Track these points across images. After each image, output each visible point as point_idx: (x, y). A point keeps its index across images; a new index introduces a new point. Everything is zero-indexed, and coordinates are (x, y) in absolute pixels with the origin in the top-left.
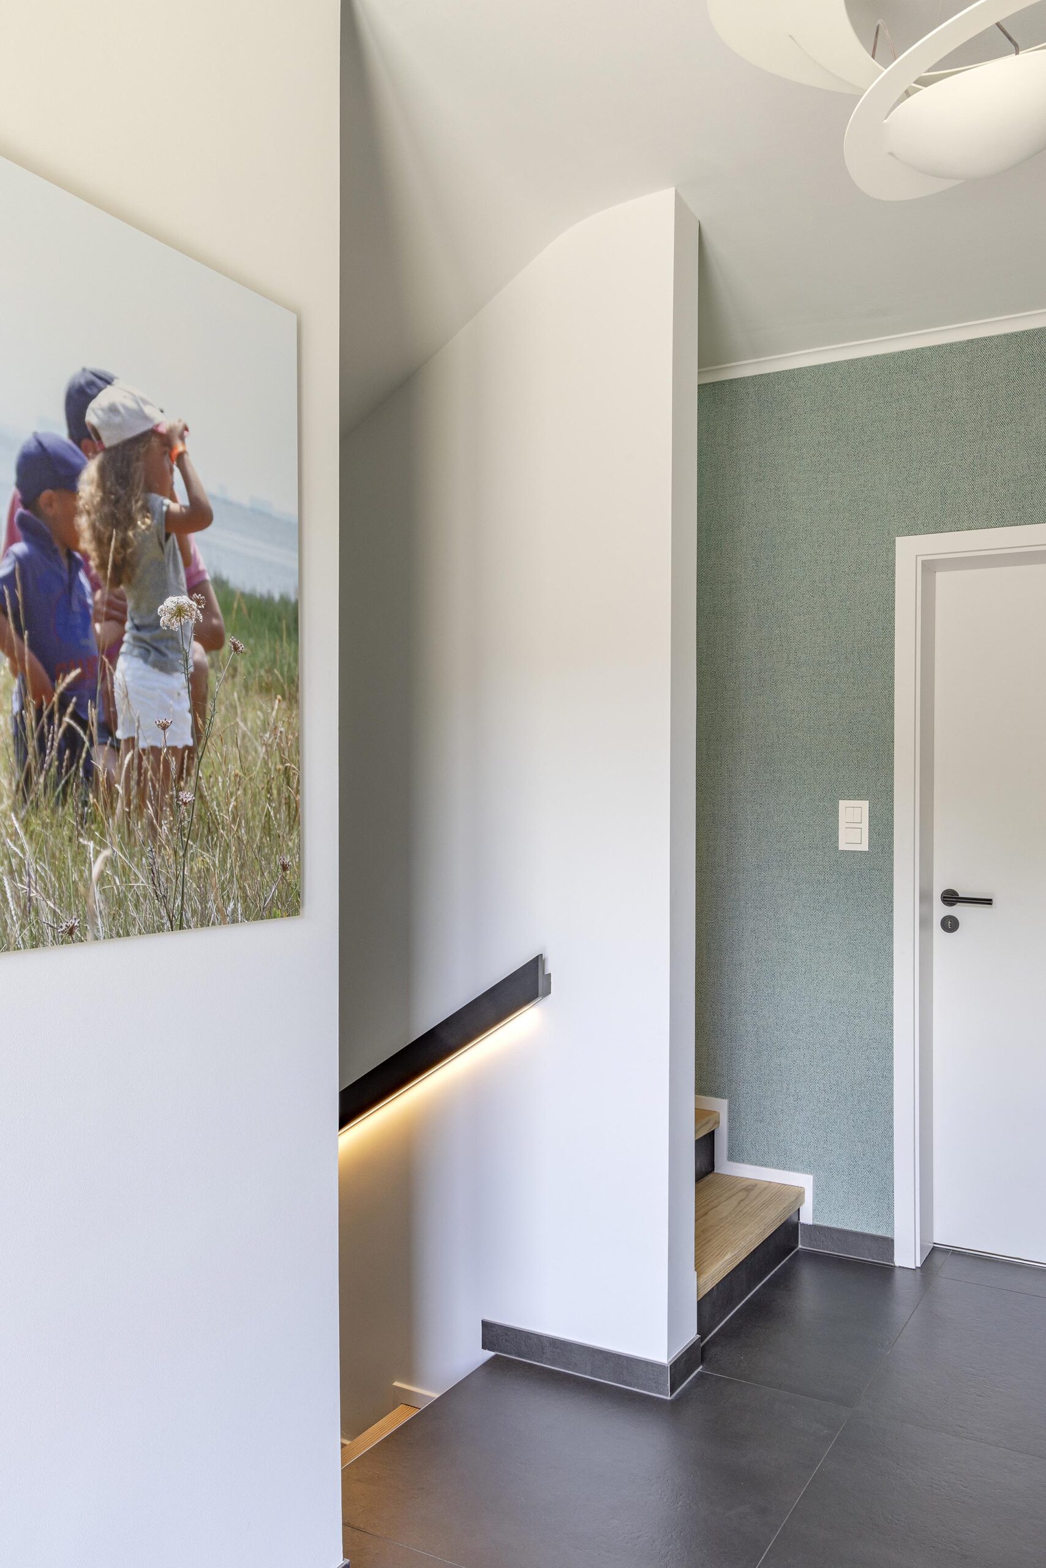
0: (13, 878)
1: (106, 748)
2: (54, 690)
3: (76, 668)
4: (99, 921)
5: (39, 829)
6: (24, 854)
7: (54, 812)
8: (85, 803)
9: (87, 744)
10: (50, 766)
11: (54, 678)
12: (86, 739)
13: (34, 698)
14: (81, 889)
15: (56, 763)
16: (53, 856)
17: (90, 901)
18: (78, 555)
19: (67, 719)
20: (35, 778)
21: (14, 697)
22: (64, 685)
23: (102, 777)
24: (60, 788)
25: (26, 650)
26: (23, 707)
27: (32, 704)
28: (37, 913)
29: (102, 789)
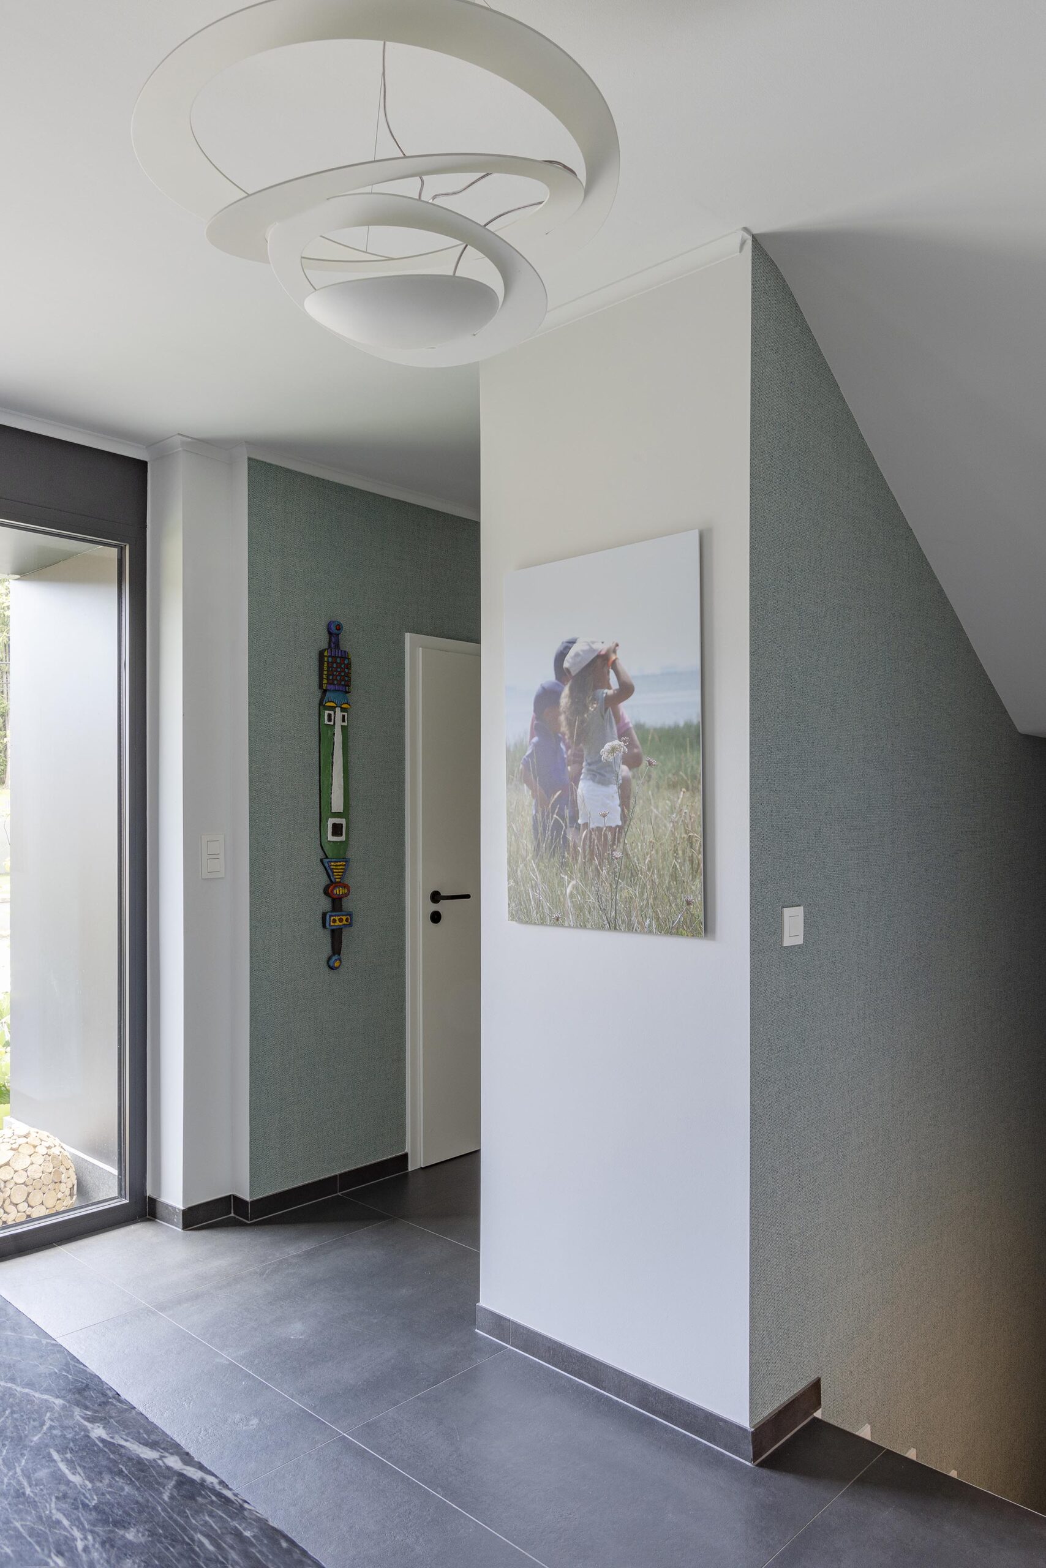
0: (533, 890)
1: (573, 829)
2: (549, 803)
3: (558, 791)
4: (571, 917)
5: (543, 868)
6: (537, 879)
7: (549, 860)
8: (563, 857)
9: (564, 827)
10: (548, 839)
11: (549, 797)
12: (563, 825)
13: (541, 807)
14: (562, 899)
15: (550, 837)
16: (549, 882)
17: (566, 906)
18: (560, 735)
19: (555, 816)
20: (541, 844)
21: (533, 807)
22: (554, 799)
23: (571, 844)
24: (552, 850)
25: (538, 785)
26: (537, 812)
27: (540, 810)
28: (543, 907)
29: (571, 850)
